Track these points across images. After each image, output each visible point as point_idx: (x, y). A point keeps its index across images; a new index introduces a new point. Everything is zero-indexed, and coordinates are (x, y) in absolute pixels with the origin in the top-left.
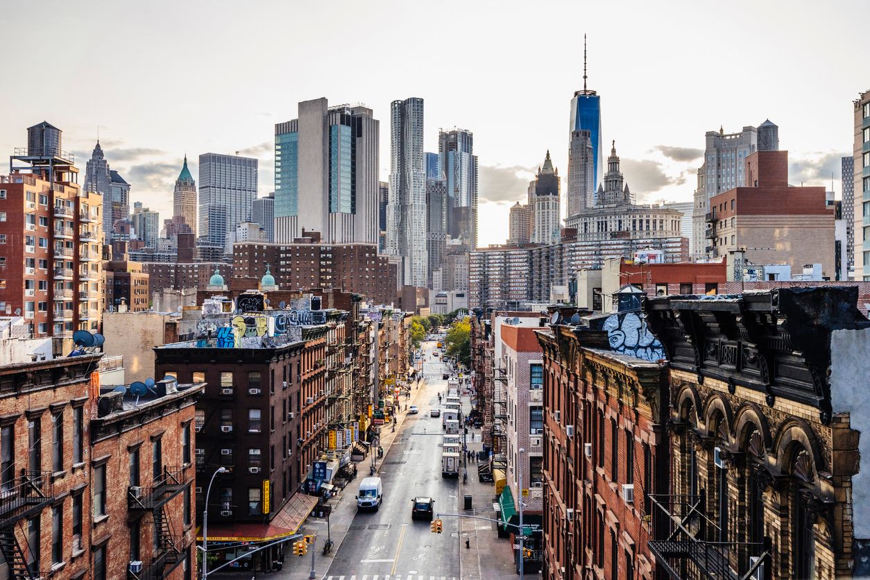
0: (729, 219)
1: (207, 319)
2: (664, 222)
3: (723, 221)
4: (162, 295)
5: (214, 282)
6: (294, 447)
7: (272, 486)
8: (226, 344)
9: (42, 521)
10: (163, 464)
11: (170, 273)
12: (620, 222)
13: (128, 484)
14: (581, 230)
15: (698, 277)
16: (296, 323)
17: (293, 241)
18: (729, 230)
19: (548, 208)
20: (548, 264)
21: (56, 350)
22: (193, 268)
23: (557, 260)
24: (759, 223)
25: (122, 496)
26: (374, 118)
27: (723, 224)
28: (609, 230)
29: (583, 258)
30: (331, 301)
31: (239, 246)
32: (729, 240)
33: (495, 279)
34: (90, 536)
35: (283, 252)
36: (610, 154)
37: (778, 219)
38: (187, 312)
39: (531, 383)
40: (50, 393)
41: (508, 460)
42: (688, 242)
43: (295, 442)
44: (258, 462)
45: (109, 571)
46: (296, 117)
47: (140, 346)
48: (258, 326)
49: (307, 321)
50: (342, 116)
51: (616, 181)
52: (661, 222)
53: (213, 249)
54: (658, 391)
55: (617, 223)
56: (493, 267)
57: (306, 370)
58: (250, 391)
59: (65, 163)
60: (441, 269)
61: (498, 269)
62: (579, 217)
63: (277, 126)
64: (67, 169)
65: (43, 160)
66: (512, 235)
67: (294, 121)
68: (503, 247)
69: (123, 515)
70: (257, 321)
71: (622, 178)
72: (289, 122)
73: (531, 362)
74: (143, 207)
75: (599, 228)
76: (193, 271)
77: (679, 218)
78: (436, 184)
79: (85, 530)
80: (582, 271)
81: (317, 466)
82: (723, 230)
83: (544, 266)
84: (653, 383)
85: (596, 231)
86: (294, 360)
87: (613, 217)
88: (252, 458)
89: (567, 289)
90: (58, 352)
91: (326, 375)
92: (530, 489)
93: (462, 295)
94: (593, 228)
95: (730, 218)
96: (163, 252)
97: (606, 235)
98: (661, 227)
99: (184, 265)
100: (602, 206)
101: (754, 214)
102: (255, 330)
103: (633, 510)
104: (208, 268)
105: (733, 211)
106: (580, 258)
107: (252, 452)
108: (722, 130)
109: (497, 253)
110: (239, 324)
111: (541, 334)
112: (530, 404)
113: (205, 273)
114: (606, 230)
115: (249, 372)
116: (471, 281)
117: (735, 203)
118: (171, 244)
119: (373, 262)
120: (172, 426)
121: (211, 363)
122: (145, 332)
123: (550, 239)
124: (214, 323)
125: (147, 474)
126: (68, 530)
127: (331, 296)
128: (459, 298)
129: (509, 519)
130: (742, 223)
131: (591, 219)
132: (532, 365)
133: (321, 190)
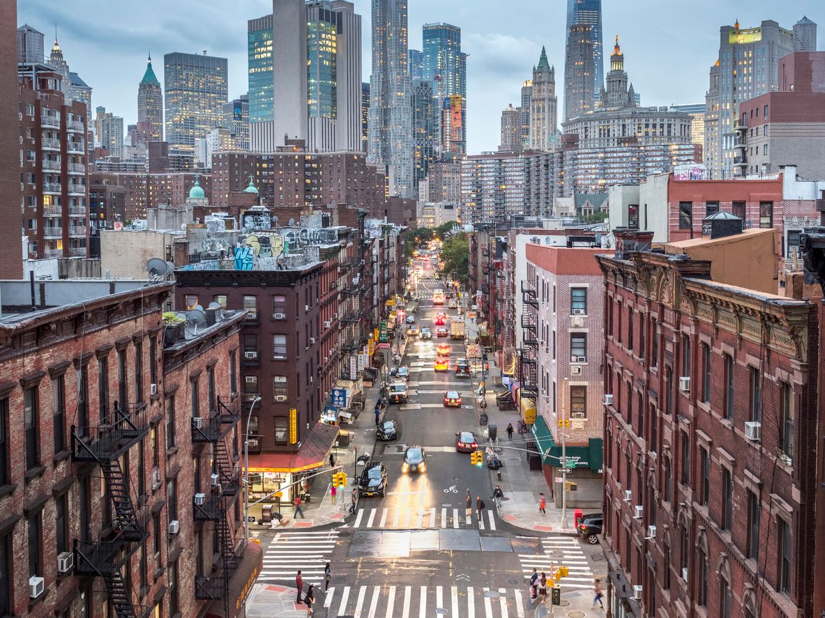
0: (761, 127)
1: (212, 238)
2: (672, 126)
3: (754, 128)
4: (156, 211)
5: (194, 195)
6: (315, 374)
7: (298, 415)
8: (245, 266)
9: (130, 454)
10: (217, 394)
11: (141, 184)
12: (624, 126)
13: (191, 415)
14: (582, 136)
15: (752, 194)
16: (306, 242)
17: (275, 149)
18: (760, 139)
19: (544, 111)
20: (547, 174)
21: (62, 271)
22: (166, 179)
23: (557, 169)
24: (794, 131)
25: (188, 426)
26: (355, 13)
27: (754, 132)
28: (611, 135)
29: (586, 166)
30: (336, 217)
31: (218, 156)
32: (761, 150)
33: (489, 190)
34: (165, 468)
35: (265, 162)
36: (613, 52)
37: (816, 127)
38: (191, 230)
39: (572, 308)
40: (132, 323)
41: (540, 389)
42: (701, 150)
43: (316, 367)
44: (284, 390)
45: (179, 503)
46: (271, 12)
47: (140, 266)
48: (273, 246)
49: (318, 240)
50: (321, 11)
51: (620, 81)
52: (669, 126)
53: (183, 157)
54: (806, 329)
55: (621, 127)
56: (487, 176)
57: (324, 293)
58: (275, 315)
59: (48, 69)
60: (427, 178)
61: (492, 179)
62: (578, 121)
63: (250, 22)
64: (51, 75)
65: (26, 67)
66: (504, 139)
67: (268, 16)
68: (497, 154)
69: (190, 447)
70: (272, 241)
71: (626, 77)
72: (263, 18)
73: (571, 285)
74: (106, 112)
75: (600, 134)
76: (166, 182)
77: (689, 122)
78: (422, 85)
79: (161, 463)
80: (616, 186)
81: (337, 393)
82: (754, 138)
83: (543, 177)
84: (802, 321)
85: (597, 136)
86: (313, 282)
87: (616, 121)
88: (278, 385)
89: (573, 202)
90: (64, 273)
91: (339, 297)
92: (571, 419)
93: (451, 207)
94: (594, 133)
95: (763, 126)
96: (130, 161)
97: (608, 140)
98: (669, 132)
99: (156, 175)
100: (604, 109)
101: (789, 121)
102: (269, 250)
103: (761, 448)
104: (183, 179)
105: (766, 118)
106: (583, 166)
107: (277, 379)
108: (737, 24)
109: (491, 161)
110: (253, 244)
111: (604, 259)
112: (570, 330)
113: (179, 185)
114: (609, 136)
115: (273, 296)
116: (463, 192)
117: (768, 110)
118: (136, 152)
119: (362, 172)
120: (222, 355)
121: (233, 286)
122: (145, 251)
123: (546, 146)
124: (220, 242)
125: (204, 404)
126: (149, 463)
127: (336, 212)
128: (447, 211)
129: (548, 451)
130: (776, 131)
131: (592, 123)
132: (573, 289)
133: (299, 92)
